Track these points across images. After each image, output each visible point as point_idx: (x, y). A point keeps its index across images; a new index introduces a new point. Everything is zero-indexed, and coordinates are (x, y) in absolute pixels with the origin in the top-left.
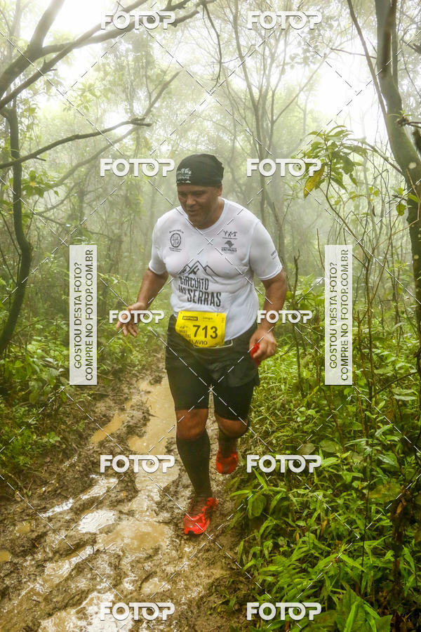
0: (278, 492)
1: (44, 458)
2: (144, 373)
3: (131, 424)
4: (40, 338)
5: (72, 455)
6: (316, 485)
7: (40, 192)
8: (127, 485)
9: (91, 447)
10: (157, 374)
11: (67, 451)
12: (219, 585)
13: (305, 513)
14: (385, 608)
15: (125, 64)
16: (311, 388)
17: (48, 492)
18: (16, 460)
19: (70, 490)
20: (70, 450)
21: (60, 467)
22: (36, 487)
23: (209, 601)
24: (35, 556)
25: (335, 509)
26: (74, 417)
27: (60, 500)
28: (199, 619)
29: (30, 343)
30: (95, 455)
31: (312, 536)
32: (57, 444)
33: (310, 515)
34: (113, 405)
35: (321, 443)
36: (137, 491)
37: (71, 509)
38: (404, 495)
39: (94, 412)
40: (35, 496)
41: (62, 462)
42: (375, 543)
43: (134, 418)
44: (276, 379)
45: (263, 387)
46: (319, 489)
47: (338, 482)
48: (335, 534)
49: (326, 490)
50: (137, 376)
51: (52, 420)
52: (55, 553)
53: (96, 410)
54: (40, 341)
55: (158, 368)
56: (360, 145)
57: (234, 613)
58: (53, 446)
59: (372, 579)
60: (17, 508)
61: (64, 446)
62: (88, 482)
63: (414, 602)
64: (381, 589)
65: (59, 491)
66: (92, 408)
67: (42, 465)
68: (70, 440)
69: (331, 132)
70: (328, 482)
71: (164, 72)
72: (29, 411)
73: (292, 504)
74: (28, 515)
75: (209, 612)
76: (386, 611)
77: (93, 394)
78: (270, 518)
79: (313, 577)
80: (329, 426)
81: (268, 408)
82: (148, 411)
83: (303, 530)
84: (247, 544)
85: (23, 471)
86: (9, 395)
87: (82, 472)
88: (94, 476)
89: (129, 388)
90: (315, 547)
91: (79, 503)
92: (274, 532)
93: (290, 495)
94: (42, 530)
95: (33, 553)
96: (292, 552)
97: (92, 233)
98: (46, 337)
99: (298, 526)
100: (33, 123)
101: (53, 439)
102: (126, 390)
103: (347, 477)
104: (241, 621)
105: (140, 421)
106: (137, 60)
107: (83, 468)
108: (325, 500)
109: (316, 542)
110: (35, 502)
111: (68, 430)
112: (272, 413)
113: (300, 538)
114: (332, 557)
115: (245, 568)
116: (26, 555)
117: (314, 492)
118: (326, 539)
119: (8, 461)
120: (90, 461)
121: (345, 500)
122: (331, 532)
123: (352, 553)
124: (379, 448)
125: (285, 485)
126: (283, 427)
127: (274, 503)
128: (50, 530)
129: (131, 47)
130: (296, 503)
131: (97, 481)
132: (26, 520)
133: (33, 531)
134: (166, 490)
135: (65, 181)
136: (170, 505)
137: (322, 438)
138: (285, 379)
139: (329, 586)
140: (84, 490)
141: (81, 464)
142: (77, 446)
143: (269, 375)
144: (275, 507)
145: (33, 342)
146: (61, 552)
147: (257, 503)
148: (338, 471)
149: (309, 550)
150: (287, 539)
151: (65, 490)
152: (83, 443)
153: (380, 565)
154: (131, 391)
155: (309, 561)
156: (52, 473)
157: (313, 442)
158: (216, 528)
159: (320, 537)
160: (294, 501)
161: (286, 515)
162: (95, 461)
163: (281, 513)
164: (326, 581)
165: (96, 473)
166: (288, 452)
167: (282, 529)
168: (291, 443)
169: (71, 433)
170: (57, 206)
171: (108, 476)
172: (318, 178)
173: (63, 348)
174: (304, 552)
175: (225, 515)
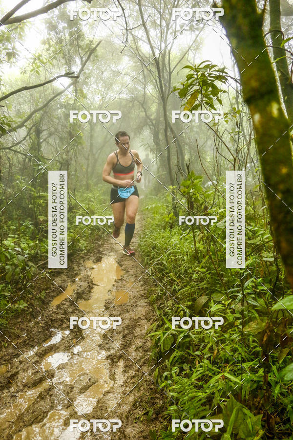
0: (182, 332)
1: (17, 319)
2: (89, 255)
3: (79, 291)
4: (13, 236)
5: (38, 316)
7: (4, 132)
8: (77, 334)
9: (51, 309)
10: (98, 255)
11: (34, 313)
12: (142, 401)
13: (202, 345)
14: (261, 409)
15: (63, 38)
16: (204, 257)
17: (20, 343)
19: (35, 341)
20: (35, 313)
21: (29, 325)
23: (135, 413)
24: (10, 389)
25: (223, 341)
26: (38, 289)
27: (28, 348)
28: (127, 427)
29: (7, 240)
30: (53, 315)
31: (206, 361)
32: (26, 309)
33: (204, 347)
34: (67, 279)
35: (212, 295)
36: (83, 338)
37: (36, 354)
38: (268, 327)
39: (53, 284)
40: (11, 346)
41: (30, 321)
42: (251, 364)
43: (81, 287)
44: (181, 253)
45: (171, 259)
46: (212, 328)
48: (223, 359)
50: (83, 258)
51: (23, 292)
52: (25, 386)
53: (55, 283)
54: (14, 237)
55: (99, 251)
56: (221, 74)
57: (152, 420)
58: (23, 310)
59: (249, 390)
61: (31, 310)
62: (49, 334)
63: (281, 403)
64: (256, 397)
65: (27, 342)
66: (52, 282)
67: (15, 324)
68: (35, 305)
69: (199, 66)
71: (91, 42)
72: (6, 287)
73: (192, 340)
74: (5, 361)
75: (135, 421)
76: (261, 411)
77: (51, 272)
79: (207, 391)
81: (176, 273)
82: (92, 281)
83: (201, 358)
84: (161, 370)
87: (44, 327)
88: (53, 330)
89: (78, 267)
90: (209, 369)
91: (42, 349)
92: (180, 361)
93: (190, 333)
94: (15, 370)
95: (8, 388)
96: (192, 374)
97: (48, 160)
98: (19, 235)
99: (197, 355)
101: (23, 305)
102: (76, 268)
103: (230, 317)
104: (158, 426)
105: (86, 289)
106: (71, 34)
107: (44, 324)
108: (216, 335)
109: (210, 366)
110: (10, 351)
111: (34, 298)
112: (178, 276)
113: (199, 363)
114: (221, 375)
115: (160, 387)
116: (3, 389)
117: (208, 330)
118: (217, 364)
120: (50, 319)
121: (231, 334)
122: (221, 358)
123: (236, 372)
124: (253, 296)
126: (186, 286)
127: (179, 340)
128: (20, 370)
129: (66, 25)
130: (195, 339)
131: (55, 334)
132: (3, 364)
133: (8, 372)
134: (105, 336)
135: (25, 124)
136: (107, 346)
137: (213, 292)
138: (187, 252)
139: (217, 397)
140: (44, 341)
141: (43, 322)
142: (40, 309)
143: (176, 250)
144: (180, 342)
145: (8, 239)
146: (29, 385)
147: (167, 341)
148: (225, 314)
149: (204, 372)
150: (189, 365)
151: (31, 341)
152: (46, 307)
153: (255, 379)
154: (80, 268)
155: (205, 379)
156: (22, 330)
157: (207, 295)
158: (139, 360)
159: (213, 362)
160: (193, 337)
161: (188, 348)
162: (54, 318)
163: (185, 346)
164: (216, 393)
165: (55, 327)
166: (189, 303)
167: (186, 358)
168: (191, 297)
169: (36, 300)
170: (22, 141)
171: (62, 329)
172: (193, 101)
173: (31, 241)
174: (200, 373)
175: (146, 351)
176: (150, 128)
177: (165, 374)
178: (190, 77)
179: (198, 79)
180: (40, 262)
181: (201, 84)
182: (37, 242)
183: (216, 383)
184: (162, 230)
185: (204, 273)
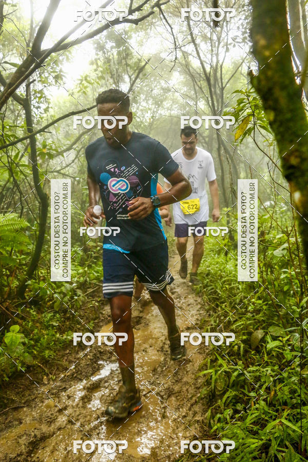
0: (236, 370)
1: (65, 350)
5: (86, 347)
6: (267, 362)
7: (51, 156)
11: (82, 344)
13: (258, 384)
15: (111, 58)
16: (260, 286)
17: (68, 376)
18: (43, 354)
19: (83, 374)
21: (77, 357)
22: (59, 373)
25: (281, 381)
26: (87, 319)
27: (76, 382)
30: (102, 346)
31: (262, 403)
33: (261, 387)
35: (269, 329)
37: (84, 388)
39: (102, 314)
40: (58, 379)
41: (78, 352)
45: (226, 287)
46: (269, 365)
47: (284, 359)
48: (281, 401)
49: (274, 366)
51: (71, 322)
53: (104, 312)
58: (71, 341)
60: (44, 389)
62: (97, 367)
65: (75, 375)
66: (101, 311)
67: (63, 356)
69: (250, 89)
70: (277, 360)
71: (140, 60)
72: (54, 316)
73: (247, 379)
74: (53, 394)
77: (100, 301)
78: (230, 390)
79: (263, 438)
80: (277, 315)
81: (231, 303)
84: (214, 411)
85: (49, 361)
86: (40, 305)
87: (92, 360)
88: (101, 362)
90: (265, 413)
91: (90, 383)
92: (234, 401)
93: (245, 372)
94: (63, 405)
96: (247, 416)
100: (48, 107)
101: (70, 336)
103: (289, 356)
106: (119, 53)
107: (93, 356)
108: (273, 374)
109: (266, 408)
110: (58, 384)
113: (255, 405)
114: (277, 421)
115: (212, 430)
117: (265, 367)
118: (274, 406)
119: (38, 355)
120: (98, 351)
121: (289, 373)
122: (279, 399)
123: (296, 416)
125: (243, 363)
126: (240, 318)
127: (233, 378)
129: (114, 44)
130: (249, 378)
131: (103, 366)
132: (51, 398)
133: (56, 406)
135: (74, 147)
137: (270, 325)
139: (274, 446)
140: (92, 374)
141: (91, 354)
143: (231, 278)
144: (234, 381)
148: (283, 350)
149: (259, 415)
150: (244, 406)
151: (79, 374)
155: (261, 423)
156: (70, 362)
157: (263, 328)
158: (191, 398)
159: (270, 404)
160: (248, 376)
161: (243, 387)
162: (102, 351)
163: (239, 386)
164: (273, 441)
165: (103, 360)
166: (244, 337)
167: (240, 398)
168: (247, 330)
169: (85, 331)
170: (70, 164)
171: (111, 362)
172: (245, 126)
173: (80, 268)
174: (256, 417)
175: (198, 388)
176: (203, 146)
177: (219, 415)
178: (240, 102)
179: (249, 103)
180: (88, 290)
181: (253, 108)
182: (86, 269)
183: (273, 428)
184: (216, 255)
185: (260, 304)
